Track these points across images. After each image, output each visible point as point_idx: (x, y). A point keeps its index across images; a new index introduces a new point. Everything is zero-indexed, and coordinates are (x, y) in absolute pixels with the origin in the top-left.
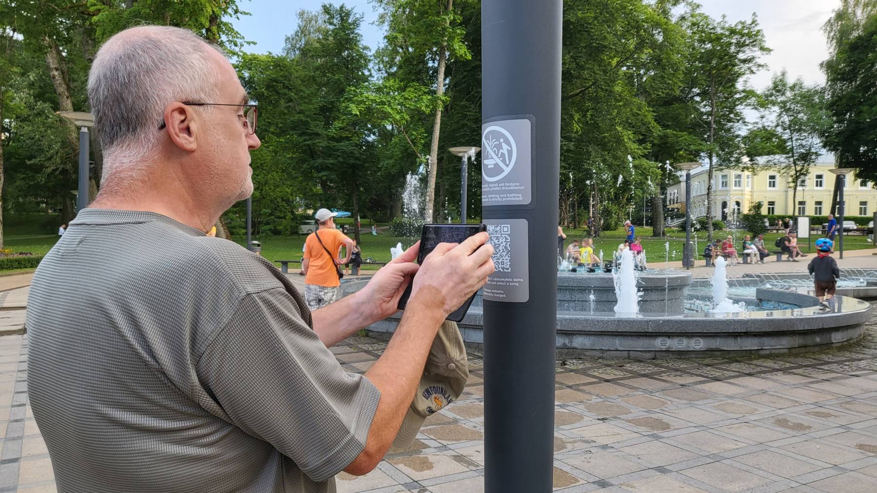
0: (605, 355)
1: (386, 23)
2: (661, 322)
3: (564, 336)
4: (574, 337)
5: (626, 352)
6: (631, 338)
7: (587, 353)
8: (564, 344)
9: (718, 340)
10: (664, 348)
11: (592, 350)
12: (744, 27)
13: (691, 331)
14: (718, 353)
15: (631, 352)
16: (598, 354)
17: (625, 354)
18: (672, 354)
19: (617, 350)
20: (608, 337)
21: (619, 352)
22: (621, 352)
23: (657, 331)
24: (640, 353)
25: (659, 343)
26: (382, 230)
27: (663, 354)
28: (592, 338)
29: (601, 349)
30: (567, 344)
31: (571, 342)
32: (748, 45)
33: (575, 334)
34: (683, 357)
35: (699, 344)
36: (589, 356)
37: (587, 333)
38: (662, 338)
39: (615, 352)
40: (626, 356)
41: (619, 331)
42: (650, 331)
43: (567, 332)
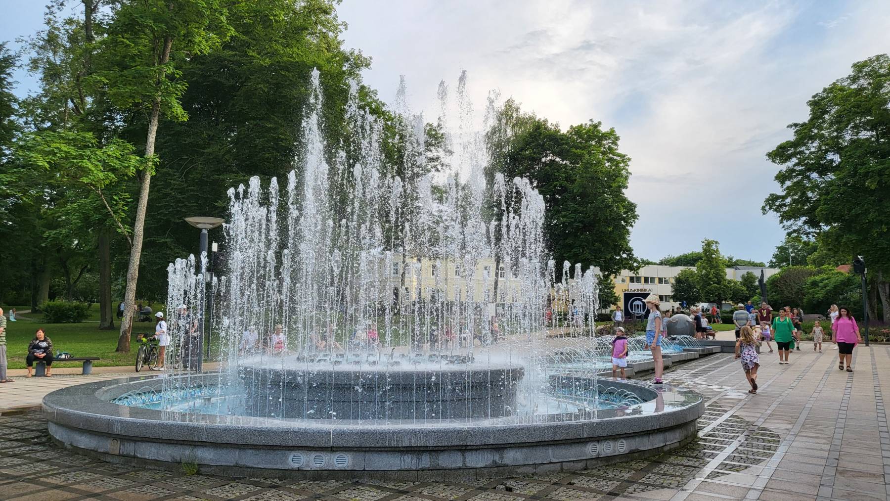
0: (538, 470)
1: (40, 70)
2: (595, 425)
3: (493, 450)
4: (506, 451)
5: (559, 464)
6: (563, 447)
7: (519, 471)
8: (494, 461)
9: (637, 440)
10: (594, 455)
11: (525, 465)
12: (431, 129)
13: (620, 433)
14: (637, 455)
15: (564, 464)
16: (530, 470)
17: (558, 466)
18: (601, 461)
19: (551, 463)
20: (541, 448)
21: (552, 465)
22: (555, 465)
23: (591, 436)
24: (572, 464)
25: (591, 450)
26: (21, 315)
27: (594, 462)
28: (525, 450)
29: (535, 464)
30: (497, 461)
31: (502, 458)
32: (433, 145)
33: (506, 448)
34: (610, 464)
35: (622, 447)
36: (521, 473)
37: (521, 445)
38: (592, 444)
39: (548, 465)
40: (559, 469)
41: (556, 439)
42: (585, 436)
43: (500, 446)
